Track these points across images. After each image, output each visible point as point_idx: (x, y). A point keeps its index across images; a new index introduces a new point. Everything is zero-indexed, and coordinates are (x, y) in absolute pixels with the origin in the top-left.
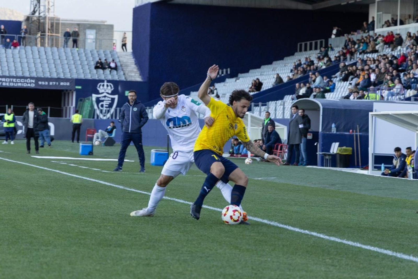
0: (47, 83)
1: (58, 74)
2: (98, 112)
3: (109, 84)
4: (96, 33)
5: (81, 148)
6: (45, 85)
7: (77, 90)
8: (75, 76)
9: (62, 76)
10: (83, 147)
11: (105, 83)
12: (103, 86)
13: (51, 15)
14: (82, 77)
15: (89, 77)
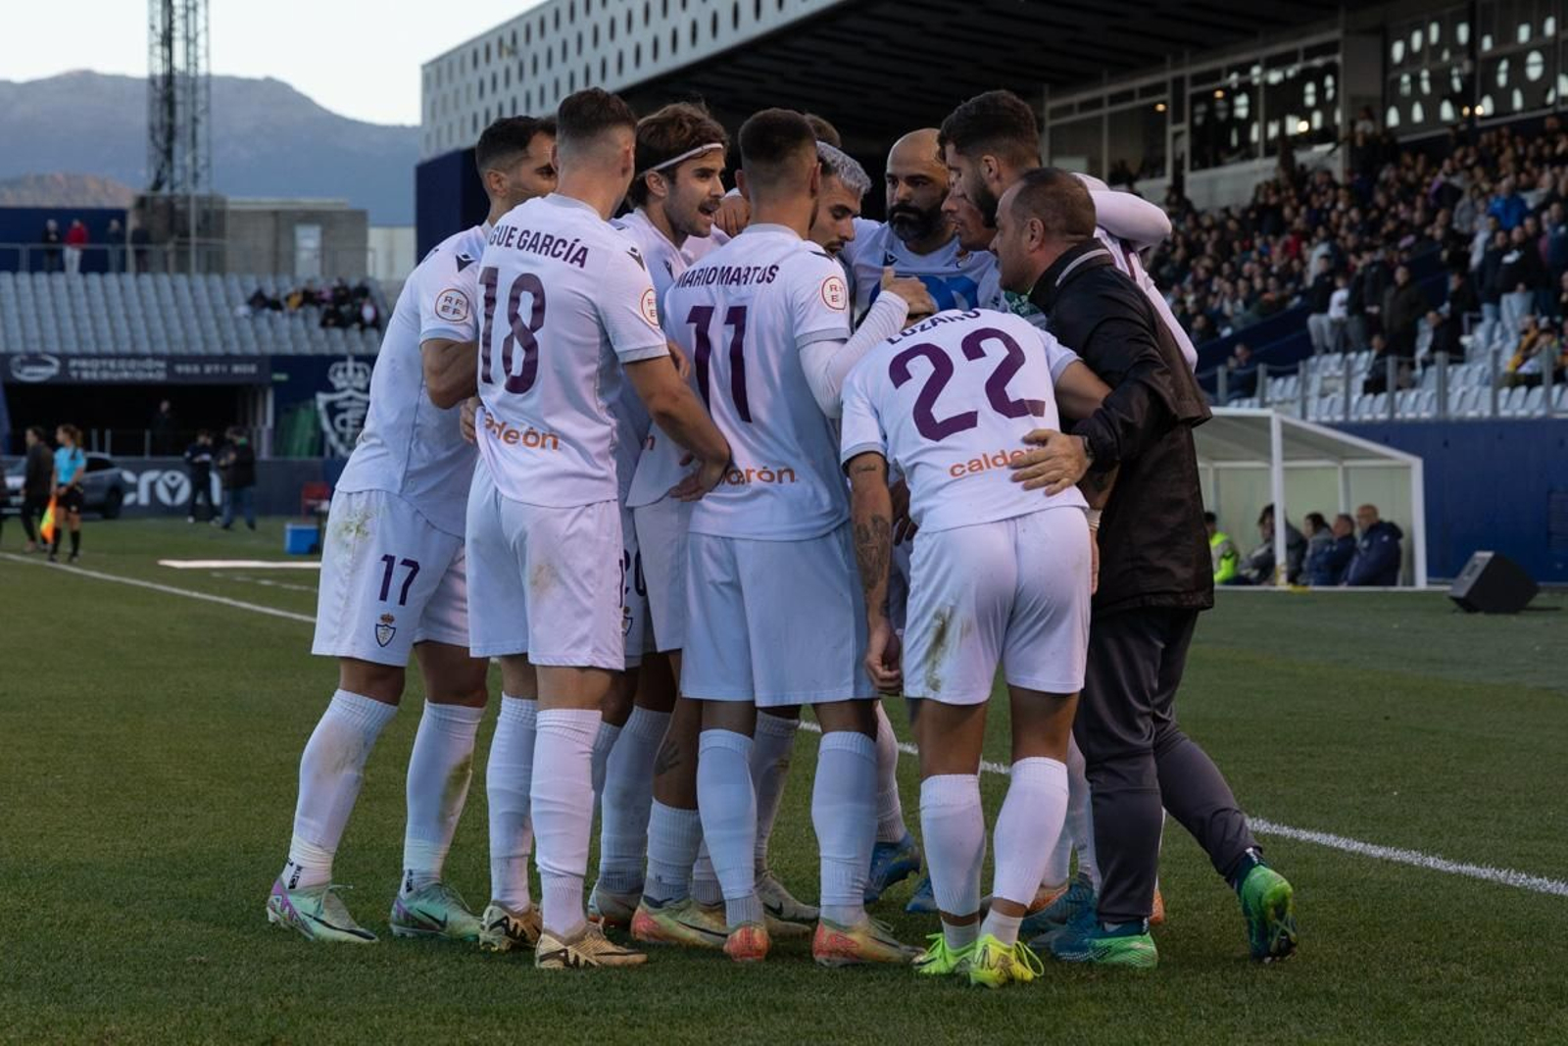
0: (196, 369)
1: (225, 343)
2: (333, 439)
3: (360, 365)
4: (323, 234)
5: (288, 536)
6: (192, 375)
7: (277, 385)
8: (270, 349)
9: (235, 349)
10: (296, 533)
11: (350, 364)
12: (345, 370)
13: (202, 190)
14: (288, 349)
15: (307, 349)
